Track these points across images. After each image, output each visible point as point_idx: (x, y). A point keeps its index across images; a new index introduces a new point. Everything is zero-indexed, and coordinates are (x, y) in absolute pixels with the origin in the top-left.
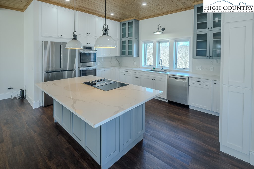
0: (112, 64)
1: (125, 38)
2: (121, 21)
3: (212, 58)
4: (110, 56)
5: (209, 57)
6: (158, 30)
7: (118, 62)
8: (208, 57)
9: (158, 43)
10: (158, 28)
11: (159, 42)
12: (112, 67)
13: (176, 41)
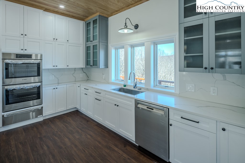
0: (75, 77)
1: (90, 42)
2: (85, 20)
3: (214, 70)
4: (67, 67)
5: (207, 70)
6: (126, 27)
7: (86, 74)
8: (206, 68)
9: (132, 48)
10: (126, 24)
11: (133, 46)
12: (75, 81)
13: (155, 44)
